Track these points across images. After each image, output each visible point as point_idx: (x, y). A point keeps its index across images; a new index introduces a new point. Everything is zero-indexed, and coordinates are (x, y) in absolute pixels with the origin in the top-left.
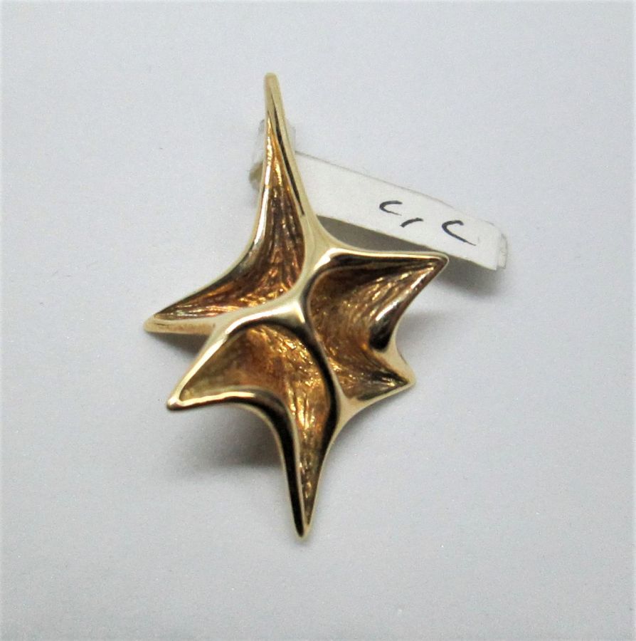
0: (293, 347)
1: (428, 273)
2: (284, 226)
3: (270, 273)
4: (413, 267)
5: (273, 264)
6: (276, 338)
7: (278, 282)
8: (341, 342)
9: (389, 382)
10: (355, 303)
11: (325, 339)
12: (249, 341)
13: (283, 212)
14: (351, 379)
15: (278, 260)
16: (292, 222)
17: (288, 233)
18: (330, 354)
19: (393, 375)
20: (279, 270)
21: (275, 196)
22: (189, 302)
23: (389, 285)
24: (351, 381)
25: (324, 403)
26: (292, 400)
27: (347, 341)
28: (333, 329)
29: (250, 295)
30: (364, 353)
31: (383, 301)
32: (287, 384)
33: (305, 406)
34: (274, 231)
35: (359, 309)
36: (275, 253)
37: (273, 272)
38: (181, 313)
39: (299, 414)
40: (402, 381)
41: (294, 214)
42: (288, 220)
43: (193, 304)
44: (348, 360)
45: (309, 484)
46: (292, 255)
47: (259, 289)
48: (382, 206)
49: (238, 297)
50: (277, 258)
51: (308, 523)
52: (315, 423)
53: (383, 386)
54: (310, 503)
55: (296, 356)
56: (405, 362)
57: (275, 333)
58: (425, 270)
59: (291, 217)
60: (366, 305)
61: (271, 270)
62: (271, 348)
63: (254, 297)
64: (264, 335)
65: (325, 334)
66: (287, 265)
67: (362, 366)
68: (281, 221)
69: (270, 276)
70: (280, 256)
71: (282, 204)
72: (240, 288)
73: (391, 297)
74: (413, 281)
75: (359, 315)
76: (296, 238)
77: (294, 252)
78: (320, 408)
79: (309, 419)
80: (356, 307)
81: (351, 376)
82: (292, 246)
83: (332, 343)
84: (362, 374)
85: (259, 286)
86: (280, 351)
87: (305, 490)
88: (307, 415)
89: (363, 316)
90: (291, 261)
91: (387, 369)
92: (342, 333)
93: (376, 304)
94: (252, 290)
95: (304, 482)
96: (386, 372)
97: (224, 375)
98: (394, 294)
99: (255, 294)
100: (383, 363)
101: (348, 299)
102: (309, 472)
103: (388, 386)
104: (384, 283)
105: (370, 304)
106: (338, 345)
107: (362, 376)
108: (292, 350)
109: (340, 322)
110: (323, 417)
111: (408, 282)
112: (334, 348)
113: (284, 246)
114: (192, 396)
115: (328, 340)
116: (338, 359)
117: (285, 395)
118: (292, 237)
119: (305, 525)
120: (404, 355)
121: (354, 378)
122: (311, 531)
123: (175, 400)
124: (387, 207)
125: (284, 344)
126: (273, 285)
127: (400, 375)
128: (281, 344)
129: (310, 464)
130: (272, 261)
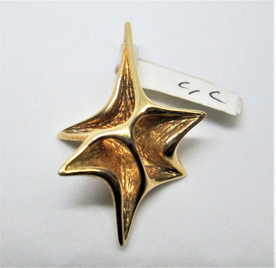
0: (127, 152)
1: (196, 120)
2: (127, 93)
3: (119, 115)
4: (188, 117)
5: (120, 111)
6: (119, 147)
7: (122, 120)
8: (150, 151)
9: (173, 173)
10: (158, 132)
11: (142, 149)
12: (104, 146)
13: (128, 87)
14: (154, 170)
15: (123, 109)
16: (131, 91)
17: (129, 97)
18: (145, 157)
19: (175, 170)
20: (123, 114)
21: (124, 79)
22: (79, 126)
23: (176, 125)
24: (153, 171)
25: (139, 180)
26: (123, 178)
27: (153, 151)
28: (147, 145)
29: (108, 125)
30: (161, 158)
31: (171, 133)
32: (122, 169)
33: (129, 180)
34: (122, 95)
35: (160, 136)
36: (122, 106)
37: (120, 115)
38: (74, 131)
39: (126, 184)
40: (179, 173)
41: (132, 88)
42: (129, 90)
43: (81, 127)
44: (153, 161)
45: (128, 219)
46: (130, 107)
47: (113, 123)
48: (180, 85)
49: (103, 125)
50: (123, 108)
51: (126, 239)
52: (134, 189)
53: (169, 175)
54: (127, 229)
55: (128, 156)
56: (181, 164)
57: (119, 144)
58: (194, 119)
59: (131, 89)
60: (164, 134)
61: (119, 114)
62: (116, 151)
63: (110, 126)
64: (113, 145)
65: (143, 147)
66: (127, 112)
67: (160, 164)
68: (126, 91)
69: (118, 116)
70: (124, 107)
71: (127, 83)
72: (103, 121)
73: (176, 131)
74: (187, 124)
75: (159, 138)
76: (132, 99)
77: (131, 106)
78: (136, 183)
79: (131, 187)
80: (159, 134)
81: (154, 168)
82: (130, 103)
83: (146, 152)
84: (159, 168)
85: (113, 121)
86: (120, 153)
87: (125, 222)
88: (130, 185)
89: (161, 139)
90: (129, 110)
91: (172, 167)
92: (151, 147)
93: (168, 134)
94: (109, 122)
95: (125, 218)
96: (172, 168)
97: (89, 161)
98: (177, 130)
99: (111, 125)
100: (170, 164)
101: (155, 130)
102: (128, 213)
103: (172, 175)
104: (173, 124)
105: (165, 133)
106: (149, 152)
107: (159, 169)
108: (126, 153)
109: (150, 141)
110: (138, 187)
111: (185, 124)
112: (147, 154)
113: (126, 103)
114: (71, 169)
115: (144, 150)
116: (148, 160)
117: (120, 174)
118: (131, 99)
119: (124, 240)
120: (181, 161)
121: (155, 170)
122: (127, 243)
123: (63, 170)
124: (182, 85)
125: (123, 150)
126: (120, 121)
127: (178, 170)
128: (121, 150)
129: (129, 209)
130: (120, 110)
